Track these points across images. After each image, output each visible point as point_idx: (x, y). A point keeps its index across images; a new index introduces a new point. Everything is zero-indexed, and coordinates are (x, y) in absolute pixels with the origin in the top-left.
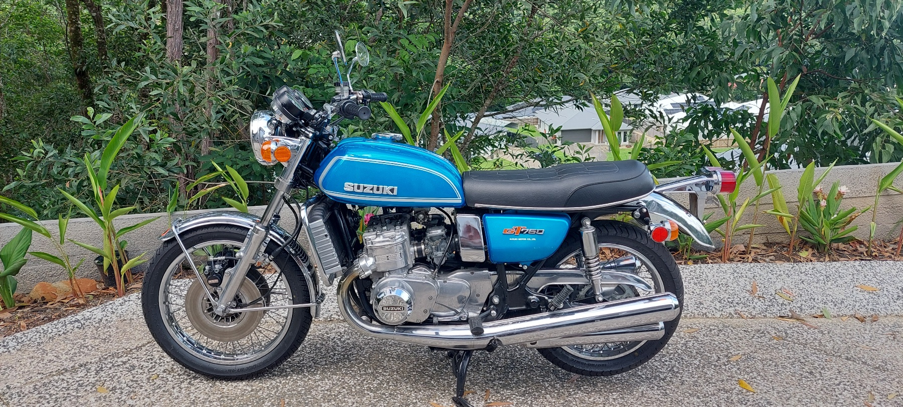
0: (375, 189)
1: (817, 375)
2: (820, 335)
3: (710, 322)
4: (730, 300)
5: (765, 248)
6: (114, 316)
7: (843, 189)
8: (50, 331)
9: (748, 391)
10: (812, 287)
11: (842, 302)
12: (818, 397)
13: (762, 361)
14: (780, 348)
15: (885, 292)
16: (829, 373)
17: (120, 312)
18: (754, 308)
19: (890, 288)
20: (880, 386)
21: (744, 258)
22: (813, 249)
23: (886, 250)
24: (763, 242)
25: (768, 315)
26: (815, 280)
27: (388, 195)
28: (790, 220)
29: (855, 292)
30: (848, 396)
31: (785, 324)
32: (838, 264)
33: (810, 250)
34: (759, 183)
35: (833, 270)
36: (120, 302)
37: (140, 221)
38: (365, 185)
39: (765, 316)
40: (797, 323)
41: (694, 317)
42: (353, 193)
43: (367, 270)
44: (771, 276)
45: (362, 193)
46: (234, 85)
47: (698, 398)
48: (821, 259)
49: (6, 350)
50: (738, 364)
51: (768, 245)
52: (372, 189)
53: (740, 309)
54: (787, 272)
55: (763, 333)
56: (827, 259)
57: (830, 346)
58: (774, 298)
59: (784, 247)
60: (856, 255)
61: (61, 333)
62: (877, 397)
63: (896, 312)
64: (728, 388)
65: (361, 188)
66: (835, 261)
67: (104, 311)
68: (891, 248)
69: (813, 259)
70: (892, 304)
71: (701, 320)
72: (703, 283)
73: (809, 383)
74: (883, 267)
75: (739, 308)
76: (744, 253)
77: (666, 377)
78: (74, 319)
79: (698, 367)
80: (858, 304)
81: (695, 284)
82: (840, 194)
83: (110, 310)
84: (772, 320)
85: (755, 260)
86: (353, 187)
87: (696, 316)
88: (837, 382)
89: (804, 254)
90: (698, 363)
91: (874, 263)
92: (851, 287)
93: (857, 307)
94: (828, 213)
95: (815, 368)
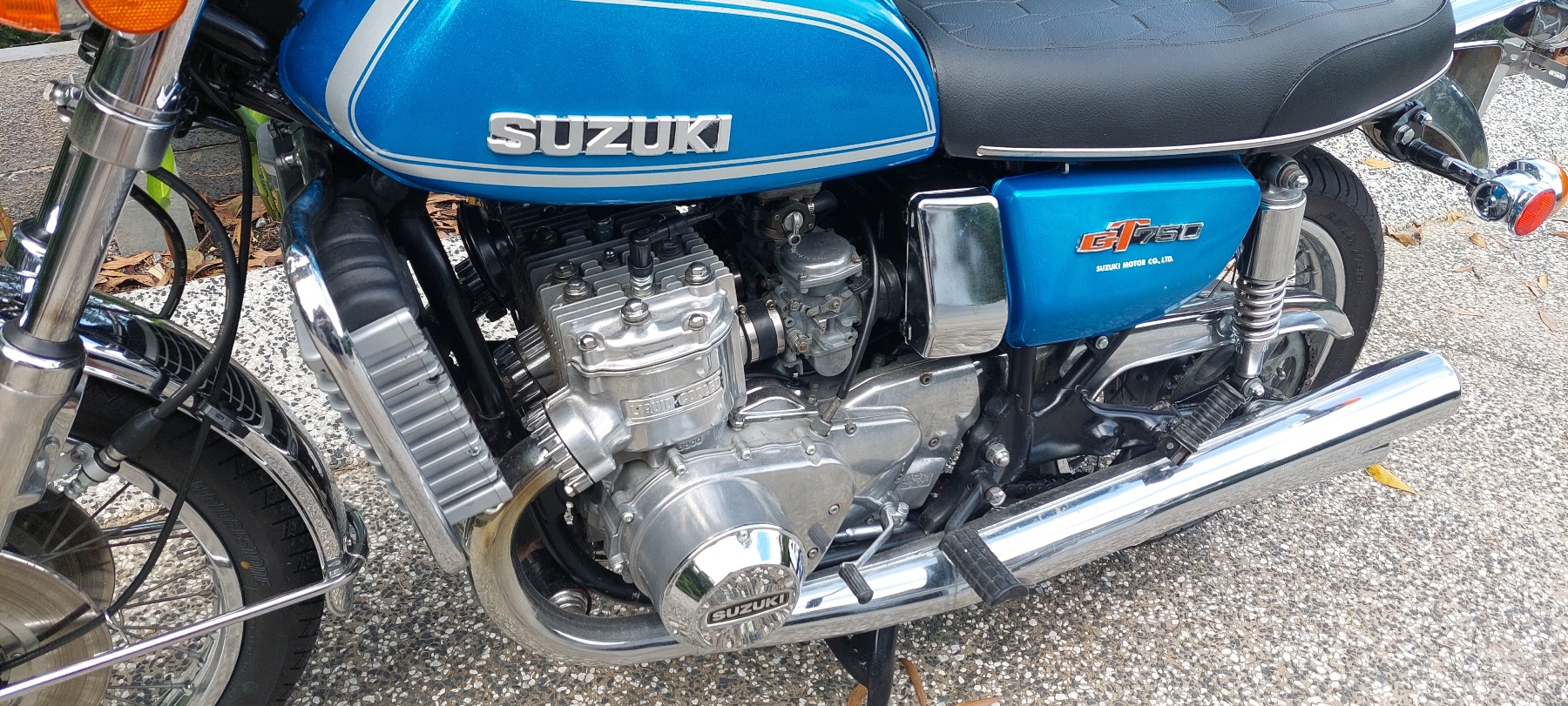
0: (638, 136)
27: (692, 156)
38: (594, 120)
42: (537, 158)
43: (598, 460)
45: (582, 159)
52: (626, 137)
65: (576, 135)
86: (537, 131)
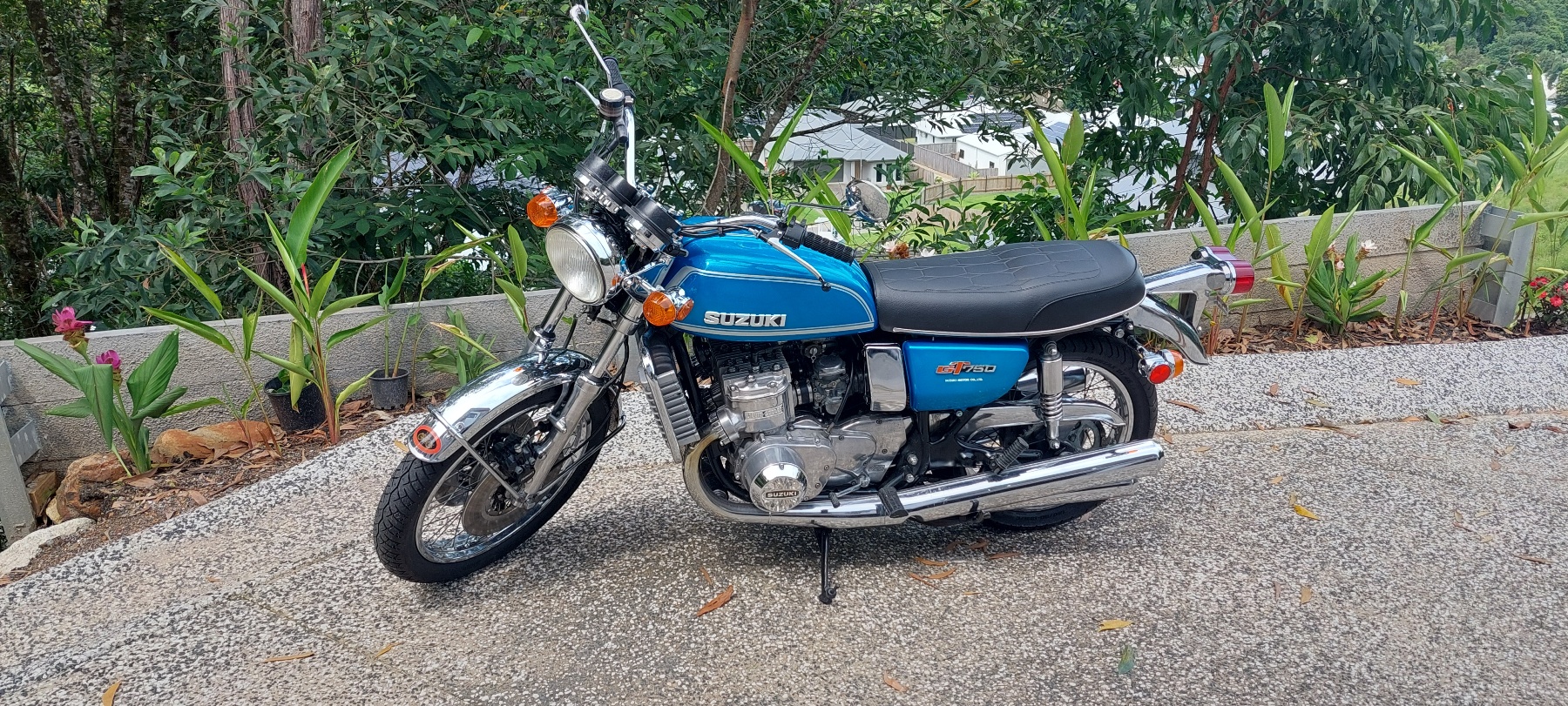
0: (753, 320)
1: (1384, 494)
2: (1366, 446)
3: (1221, 437)
4: (1238, 406)
5: (1258, 333)
6: (345, 473)
7: (1369, 245)
8: (253, 501)
9: (1311, 519)
10: (1337, 384)
11: (1379, 402)
12: (1397, 520)
13: (1310, 481)
14: (1324, 464)
15: (1429, 386)
16: (1397, 491)
17: (352, 466)
18: (1272, 415)
19: (1433, 381)
20: (1462, 502)
21: (1234, 348)
22: (1323, 332)
23: (1414, 330)
24: (1255, 324)
25: (1292, 424)
26: (1339, 373)
27: (772, 327)
28: (1292, 289)
29: (1391, 388)
30: (1431, 516)
31: (1317, 434)
32: (1363, 351)
33: (1320, 333)
34: (1256, 238)
35: (1358, 359)
36: (345, 451)
37: (366, 320)
38: (739, 315)
39: (1288, 425)
40: (1332, 432)
41: (1198, 432)
43: (733, 434)
44: (1283, 371)
45: (733, 327)
46: (408, 94)
47: (1253, 531)
48: (1337, 346)
49: (195, 533)
50: (1283, 488)
51: (1262, 328)
52: (748, 320)
53: (1253, 417)
54: (1300, 364)
55: (1294, 447)
56: (1345, 345)
57: (1383, 459)
58: (1293, 401)
59: (1283, 330)
60: (1376, 338)
61: (273, 502)
62: (1465, 516)
63: (1447, 412)
64: (1284, 516)
65: (732, 319)
66: (1356, 347)
67: (326, 466)
68: (1419, 327)
69: (1326, 345)
70: (1441, 402)
71: (1209, 435)
72: (1197, 384)
73: (1378, 505)
74: (1422, 353)
75: (1252, 415)
76: (1233, 341)
77: (1200, 509)
78: (282, 481)
79: (1234, 494)
80: (1399, 404)
81: (1186, 386)
82: (1364, 253)
83: (334, 464)
84: (1298, 430)
85: (1251, 351)
86: (720, 317)
87: (1201, 429)
88: (1411, 501)
89: (1313, 339)
90: (1232, 489)
91: (1406, 347)
92: (1386, 381)
93: (1399, 409)
94: (1344, 280)
95: (1379, 487)
